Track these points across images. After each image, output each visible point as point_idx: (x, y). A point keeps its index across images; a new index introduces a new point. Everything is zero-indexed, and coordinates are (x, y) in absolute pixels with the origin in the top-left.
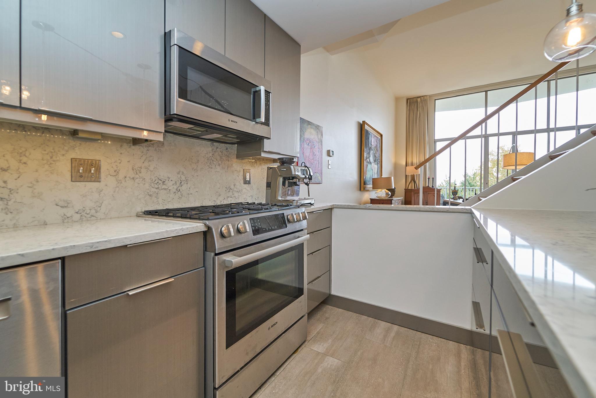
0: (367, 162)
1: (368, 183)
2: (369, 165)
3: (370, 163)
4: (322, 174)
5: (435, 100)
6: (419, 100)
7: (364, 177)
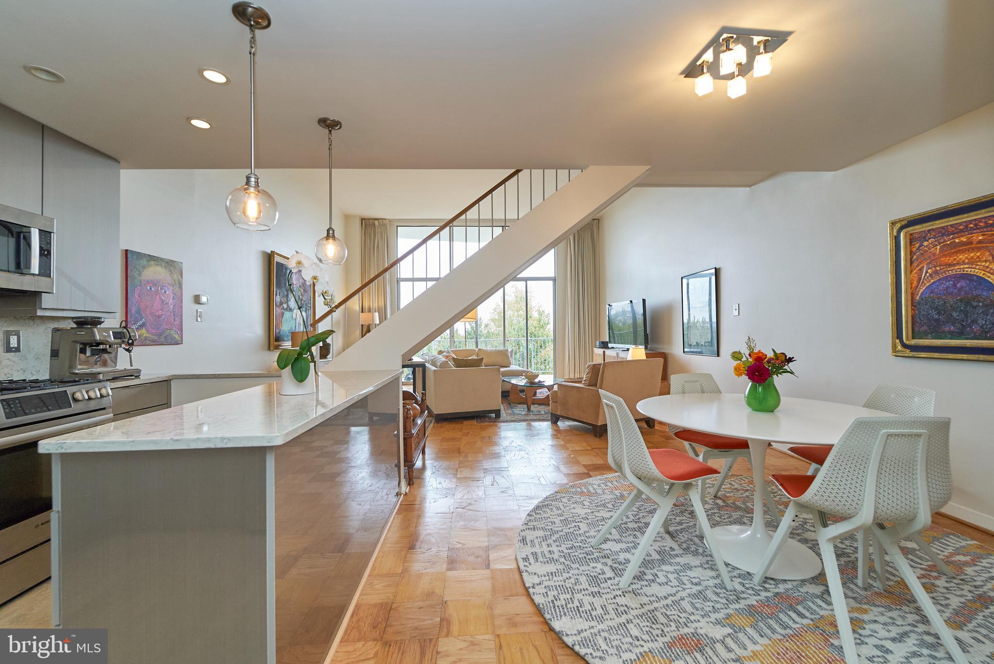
0: (283, 309)
1: (285, 339)
2: (287, 314)
3: (290, 310)
4: (182, 331)
5: (397, 226)
6: (376, 222)
7: (277, 331)
